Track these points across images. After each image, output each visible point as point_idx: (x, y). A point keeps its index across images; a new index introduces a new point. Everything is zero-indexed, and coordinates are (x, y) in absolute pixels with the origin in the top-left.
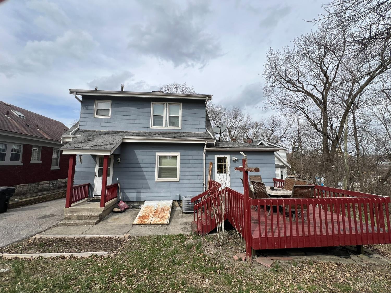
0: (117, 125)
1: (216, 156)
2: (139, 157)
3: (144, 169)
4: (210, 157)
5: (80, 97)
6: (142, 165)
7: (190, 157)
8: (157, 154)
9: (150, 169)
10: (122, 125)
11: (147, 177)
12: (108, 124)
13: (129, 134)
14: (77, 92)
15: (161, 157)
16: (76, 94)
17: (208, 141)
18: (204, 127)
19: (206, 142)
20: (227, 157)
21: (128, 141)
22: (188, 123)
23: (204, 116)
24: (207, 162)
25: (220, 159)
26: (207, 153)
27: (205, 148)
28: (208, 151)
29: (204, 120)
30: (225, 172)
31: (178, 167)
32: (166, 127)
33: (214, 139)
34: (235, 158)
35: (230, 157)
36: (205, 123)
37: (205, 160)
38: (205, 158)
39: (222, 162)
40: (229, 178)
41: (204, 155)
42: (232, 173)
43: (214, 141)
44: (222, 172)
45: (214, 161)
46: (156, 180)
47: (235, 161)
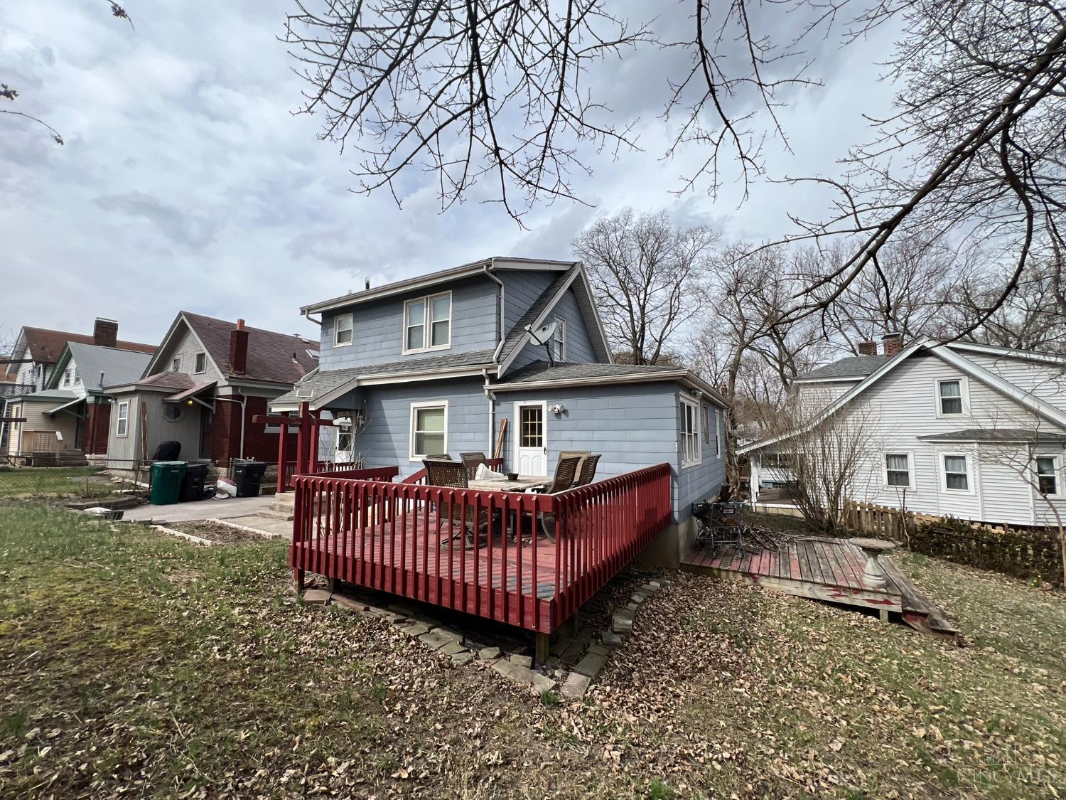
0: (360, 355)
1: (518, 404)
2: (387, 413)
3: (394, 437)
4: (504, 406)
5: (319, 317)
6: (391, 428)
7: (466, 409)
8: (413, 405)
9: (401, 436)
10: (367, 354)
11: (398, 452)
12: (350, 357)
13: (370, 370)
14: (309, 310)
15: (421, 413)
16: (308, 313)
17: (487, 369)
18: (493, 336)
19: (483, 372)
20: (541, 406)
21: (365, 384)
22: (463, 333)
23: (494, 309)
24: (498, 419)
25: (524, 411)
26: (494, 397)
27: (487, 385)
28: (495, 393)
29: (494, 319)
30: (540, 445)
31: (445, 431)
32: (426, 348)
33: (498, 362)
34: (558, 407)
35: (548, 406)
36: (494, 327)
37: (494, 415)
38: (494, 410)
39: (533, 419)
40: (545, 457)
41: (491, 403)
42: (553, 446)
43: (497, 368)
44: (533, 445)
45: (512, 417)
46: (411, 459)
47: (558, 414)
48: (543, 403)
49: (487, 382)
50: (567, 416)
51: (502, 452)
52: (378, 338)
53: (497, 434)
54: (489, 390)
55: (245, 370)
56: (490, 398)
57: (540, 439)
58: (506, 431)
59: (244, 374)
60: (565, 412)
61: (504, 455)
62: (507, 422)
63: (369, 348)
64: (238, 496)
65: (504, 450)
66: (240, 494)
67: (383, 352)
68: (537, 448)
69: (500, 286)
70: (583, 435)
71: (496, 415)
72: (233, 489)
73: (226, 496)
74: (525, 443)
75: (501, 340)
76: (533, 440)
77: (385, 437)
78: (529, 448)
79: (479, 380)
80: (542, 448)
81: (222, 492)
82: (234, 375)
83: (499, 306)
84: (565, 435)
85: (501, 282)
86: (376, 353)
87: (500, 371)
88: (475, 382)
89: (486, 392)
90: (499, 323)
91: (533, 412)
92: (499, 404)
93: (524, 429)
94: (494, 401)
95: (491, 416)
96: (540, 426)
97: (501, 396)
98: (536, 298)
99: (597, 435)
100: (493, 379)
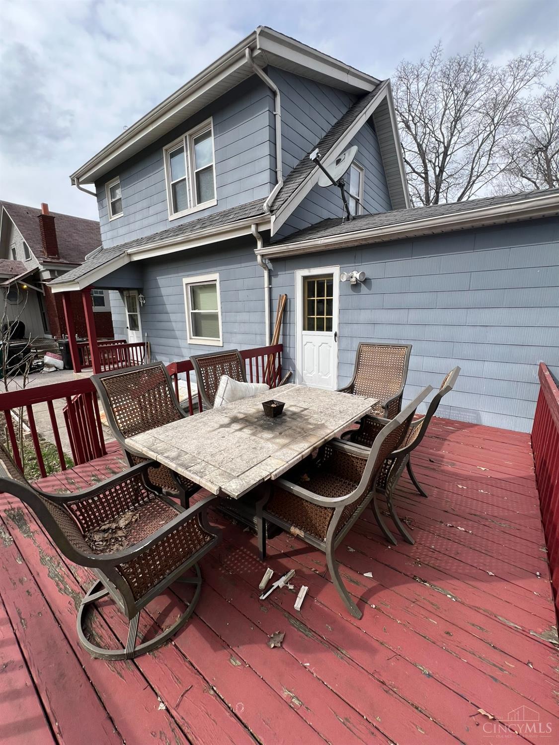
0: (132, 227)
1: (300, 274)
2: (164, 291)
3: (173, 317)
4: (282, 278)
5: (93, 188)
6: (169, 308)
7: (239, 284)
8: (186, 280)
9: (178, 316)
10: (137, 225)
11: (178, 333)
12: (125, 230)
14: (78, 179)
15: (195, 290)
16: (79, 183)
17: (257, 225)
18: (266, 176)
19: (252, 230)
20: (331, 275)
21: (136, 258)
22: (230, 181)
23: (266, 134)
24: (276, 295)
25: (309, 282)
26: (270, 266)
27: (260, 249)
28: (272, 260)
29: (266, 149)
30: (329, 329)
31: (219, 311)
32: (192, 208)
33: (272, 211)
34: (357, 275)
35: (341, 273)
36: (266, 163)
37: (270, 289)
38: (270, 282)
39: (320, 294)
40: (334, 346)
41: (266, 274)
42: (347, 331)
43: (269, 222)
44: (320, 329)
45: (293, 292)
46: (189, 341)
47: (356, 286)
48: (334, 270)
49: (259, 244)
50: (370, 289)
51: (281, 337)
52: (145, 203)
53: (275, 314)
54: (263, 256)
55: (58, 254)
56: (265, 266)
57: (330, 321)
58: (286, 309)
59: (58, 259)
60: (366, 281)
61: (284, 340)
62: (286, 299)
63: (138, 216)
64: (65, 368)
65: (284, 335)
66: (66, 367)
67: (151, 220)
68: (325, 333)
69: (274, 94)
70: (393, 316)
71: (274, 290)
72: (60, 363)
73: (53, 369)
74: (309, 326)
75: (277, 182)
76: (320, 320)
77: (163, 317)
78: (316, 333)
79: (247, 243)
80: (332, 334)
81: (49, 366)
82: (49, 260)
83: (273, 128)
84: (365, 316)
85: (274, 87)
86: (146, 222)
87: (273, 227)
88: (244, 245)
89: (259, 258)
90: (274, 157)
91: (320, 285)
92: (277, 275)
93: (309, 307)
94: (270, 271)
95: (266, 290)
96: (330, 302)
97: (279, 262)
98: (328, 128)
99: (414, 316)
100: (266, 238)
